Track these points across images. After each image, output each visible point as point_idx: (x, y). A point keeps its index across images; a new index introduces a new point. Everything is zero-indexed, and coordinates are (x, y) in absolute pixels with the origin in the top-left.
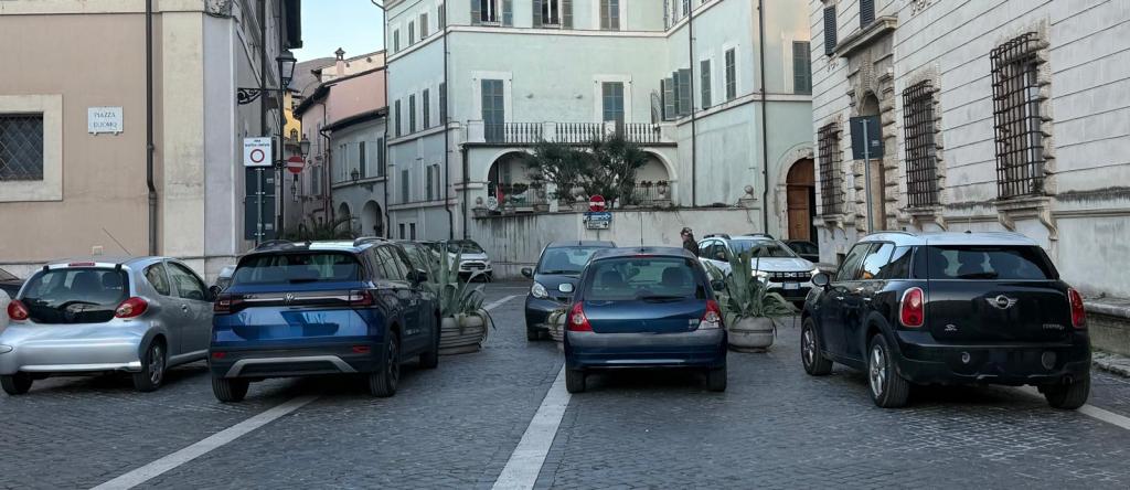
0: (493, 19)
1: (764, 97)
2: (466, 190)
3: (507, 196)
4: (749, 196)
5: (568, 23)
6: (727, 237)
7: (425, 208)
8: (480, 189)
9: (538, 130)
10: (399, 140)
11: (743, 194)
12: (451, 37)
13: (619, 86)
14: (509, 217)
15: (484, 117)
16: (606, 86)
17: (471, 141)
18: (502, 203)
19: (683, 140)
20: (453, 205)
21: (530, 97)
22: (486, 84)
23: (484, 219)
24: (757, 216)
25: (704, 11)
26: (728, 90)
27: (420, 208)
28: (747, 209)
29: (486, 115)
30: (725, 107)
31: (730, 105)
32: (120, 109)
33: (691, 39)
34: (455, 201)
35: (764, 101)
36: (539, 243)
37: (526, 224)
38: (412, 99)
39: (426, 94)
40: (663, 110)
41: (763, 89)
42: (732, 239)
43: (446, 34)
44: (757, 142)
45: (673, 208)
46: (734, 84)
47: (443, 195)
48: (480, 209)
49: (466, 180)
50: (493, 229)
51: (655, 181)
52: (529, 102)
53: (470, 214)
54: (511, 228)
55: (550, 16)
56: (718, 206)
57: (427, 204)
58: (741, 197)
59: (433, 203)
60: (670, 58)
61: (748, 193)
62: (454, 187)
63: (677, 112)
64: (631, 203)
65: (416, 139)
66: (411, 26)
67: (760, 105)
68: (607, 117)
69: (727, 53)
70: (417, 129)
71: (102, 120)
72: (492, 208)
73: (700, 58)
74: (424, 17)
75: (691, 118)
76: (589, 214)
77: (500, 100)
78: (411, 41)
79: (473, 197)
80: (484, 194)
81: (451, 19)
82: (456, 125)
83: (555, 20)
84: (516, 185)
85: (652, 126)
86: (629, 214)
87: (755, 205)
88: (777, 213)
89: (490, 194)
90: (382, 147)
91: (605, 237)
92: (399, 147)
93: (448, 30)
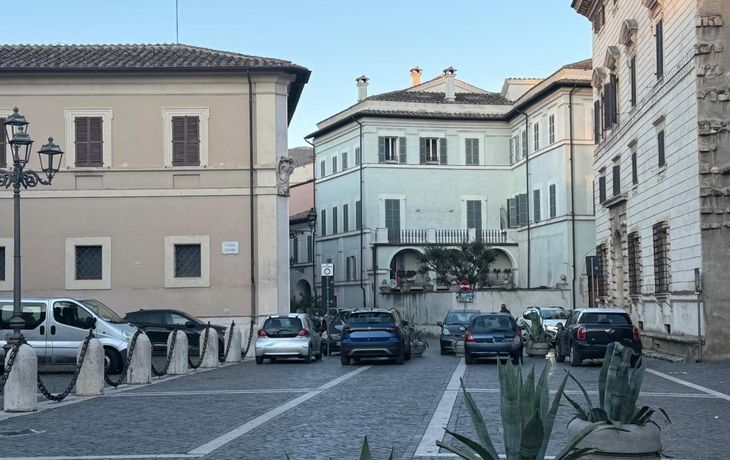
0: (393, 159)
1: (573, 218)
2: (375, 274)
3: (404, 280)
4: (563, 282)
5: (444, 161)
6: (538, 308)
7: (344, 285)
8: (385, 274)
9: (424, 234)
10: (324, 238)
11: (559, 281)
12: (365, 171)
13: (478, 203)
14: (406, 294)
15: (387, 226)
16: (470, 203)
17: (380, 241)
18: (400, 284)
19: (523, 241)
20: (366, 285)
21: (418, 211)
22: (388, 202)
23: (388, 294)
24: (568, 295)
25: (537, 156)
26: (551, 210)
27: (341, 286)
28: (562, 290)
29: (388, 224)
30: (549, 222)
31: (552, 221)
32: (237, 243)
33: (527, 174)
34: (367, 282)
35: (573, 220)
36: (426, 310)
37: (418, 298)
38: (335, 210)
39: (346, 207)
40: (509, 220)
41: (573, 212)
42: (542, 309)
43: (361, 169)
44: (569, 247)
45: (514, 289)
46: (555, 208)
47: (358, 277)
48: (386, 287)
49: (375, 267)
50: (395, 301)
51: (502, 269)
52: (418, 214)
53: (378, 291)
54: (407, 300)
55: (431, 156)
56: (543, 288)
57: (345, 283)
58: (558, 282)
59: (350, 283)
60: (513, 185)
61: (563, 280)
62: (366, 273)
63: (518, 223)
64: (487, 286)
65: (338, 238)
66: (335, 159)
67: (571, 222)
68: (470, 225)
69: (551, 187)
70: (339, 231)
71: (229, 248)
72: (393, 287)
73: (534, 188)
74: (345, 155)
75: (527, 227)
76: (460, 292)
77: (397, 213)
78: (335, 171)
79: (380, 279)
80: (388, 277)
81: (366, 159)
82: (369, 231)
83: (435, 159)
84: (409, 272)
85: (500, 231)
86: (485, 293)
87: (567, 288)
88: (581, 293)
89: (391, 278)
90: (311, 243)
91: (469, 307)
92: (324, 243)
93: (363, 166)
